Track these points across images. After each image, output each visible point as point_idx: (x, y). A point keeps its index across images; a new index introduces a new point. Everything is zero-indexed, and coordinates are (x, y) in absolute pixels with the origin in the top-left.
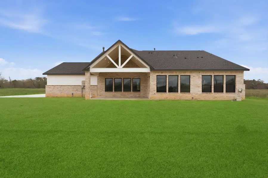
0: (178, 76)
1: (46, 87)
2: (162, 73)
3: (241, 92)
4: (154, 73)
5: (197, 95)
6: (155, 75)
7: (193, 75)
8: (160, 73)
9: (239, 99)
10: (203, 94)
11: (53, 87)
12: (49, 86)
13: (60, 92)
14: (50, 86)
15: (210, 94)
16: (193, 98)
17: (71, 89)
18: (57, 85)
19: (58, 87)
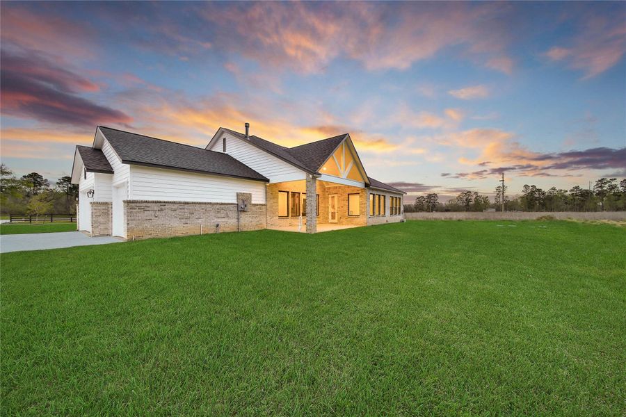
11: (156, 207)
12: (144, 204)
13: (183, 221)
17: (212, 213)
18: (174, 203)
19: (175, 206)
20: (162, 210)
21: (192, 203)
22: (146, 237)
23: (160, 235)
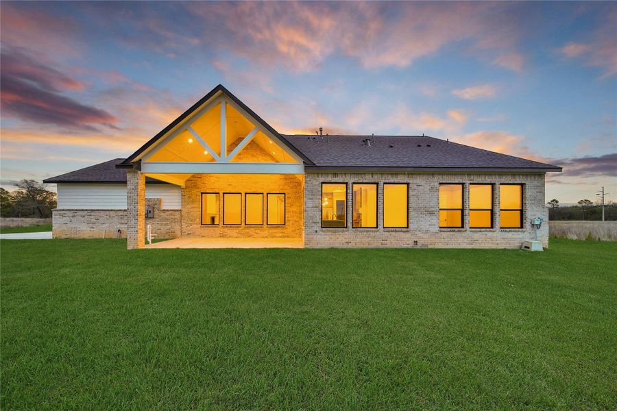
0: (377, 184)
1: (54, 213)
2: (335, 175)
3: (538, 226)
4: (316, 175)
5: (426, 236)
6: (317, 183)
7: (415, 182)
8: (330, 176)
9: (537, 247)
10: (443, 233)
11: (70, 214)
12: (62, 212)
13: (90, 225)
14: (63, 210)
15: (460, 233)
16: (416, 243)
17: (115, 219)
18: (83, 210)
19: (85, 213)
20: (74, 216)
21: (98, 210)
22: (64, 237)
23: (73, 236)
